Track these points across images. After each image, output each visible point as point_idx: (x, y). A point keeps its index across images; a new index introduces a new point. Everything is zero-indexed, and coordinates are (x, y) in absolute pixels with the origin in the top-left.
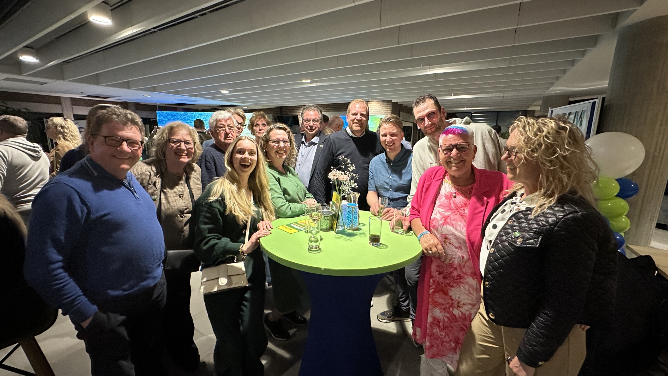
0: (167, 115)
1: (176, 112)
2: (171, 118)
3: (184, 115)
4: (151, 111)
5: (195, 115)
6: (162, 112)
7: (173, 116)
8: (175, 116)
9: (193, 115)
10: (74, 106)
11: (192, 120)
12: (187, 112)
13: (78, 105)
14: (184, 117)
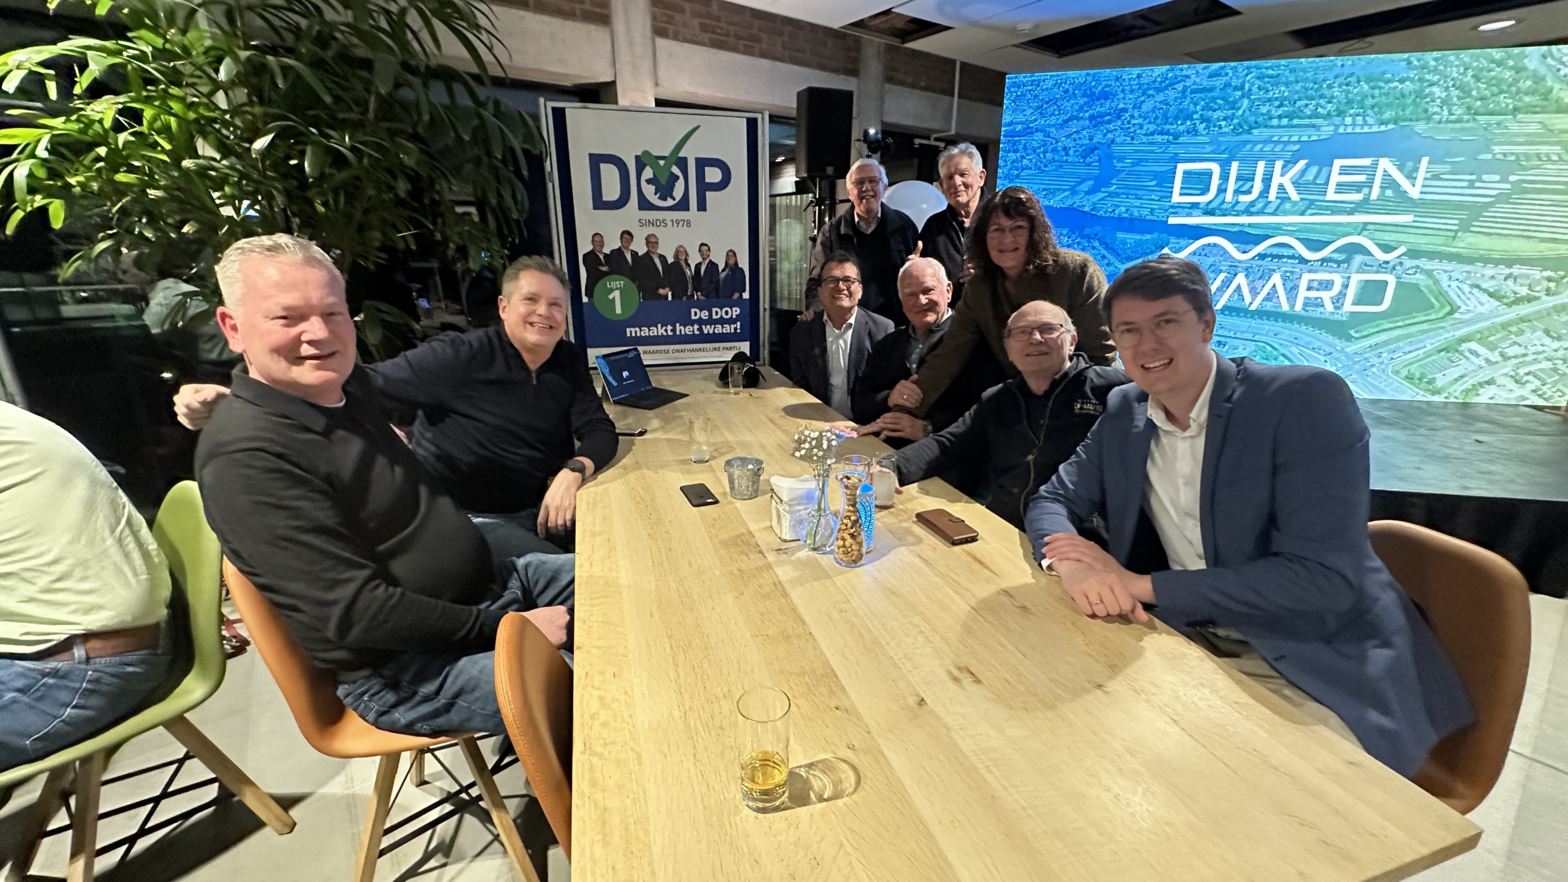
0: (1058, 93)
1: (1115, 72)
2: (1081, 109)
3: (1159, 90)
4: (933, 90)
5: (1227, 85)
6: (1038, 75)
7: (1093, 97)
8: (1106, 96)
9: (1219, 82)
10: (661, 42)
11: (1203, 119)
12: (1186, 69)
13: (676, 38)
14: (1161, 97)
